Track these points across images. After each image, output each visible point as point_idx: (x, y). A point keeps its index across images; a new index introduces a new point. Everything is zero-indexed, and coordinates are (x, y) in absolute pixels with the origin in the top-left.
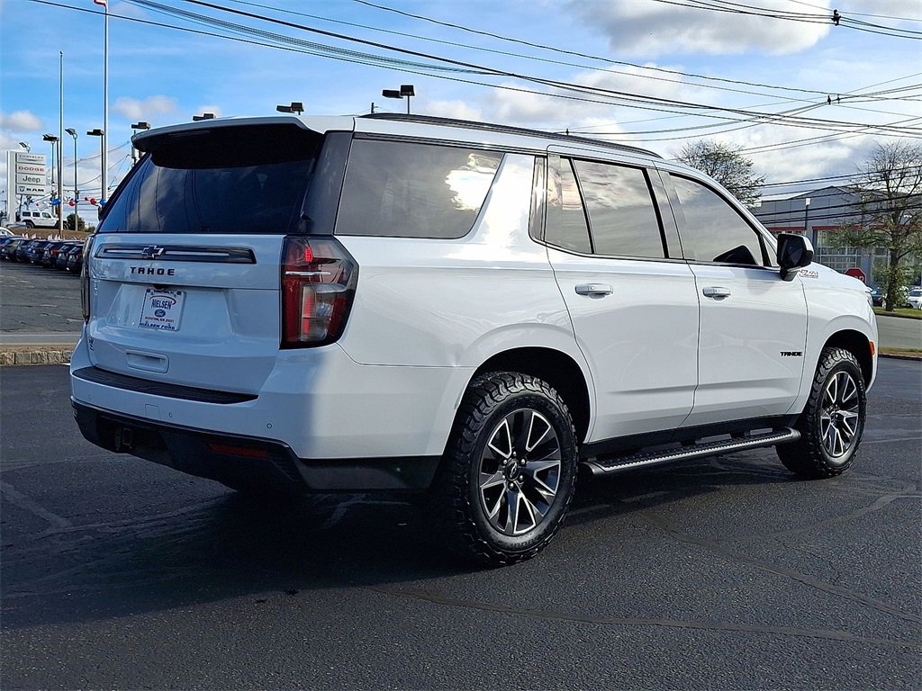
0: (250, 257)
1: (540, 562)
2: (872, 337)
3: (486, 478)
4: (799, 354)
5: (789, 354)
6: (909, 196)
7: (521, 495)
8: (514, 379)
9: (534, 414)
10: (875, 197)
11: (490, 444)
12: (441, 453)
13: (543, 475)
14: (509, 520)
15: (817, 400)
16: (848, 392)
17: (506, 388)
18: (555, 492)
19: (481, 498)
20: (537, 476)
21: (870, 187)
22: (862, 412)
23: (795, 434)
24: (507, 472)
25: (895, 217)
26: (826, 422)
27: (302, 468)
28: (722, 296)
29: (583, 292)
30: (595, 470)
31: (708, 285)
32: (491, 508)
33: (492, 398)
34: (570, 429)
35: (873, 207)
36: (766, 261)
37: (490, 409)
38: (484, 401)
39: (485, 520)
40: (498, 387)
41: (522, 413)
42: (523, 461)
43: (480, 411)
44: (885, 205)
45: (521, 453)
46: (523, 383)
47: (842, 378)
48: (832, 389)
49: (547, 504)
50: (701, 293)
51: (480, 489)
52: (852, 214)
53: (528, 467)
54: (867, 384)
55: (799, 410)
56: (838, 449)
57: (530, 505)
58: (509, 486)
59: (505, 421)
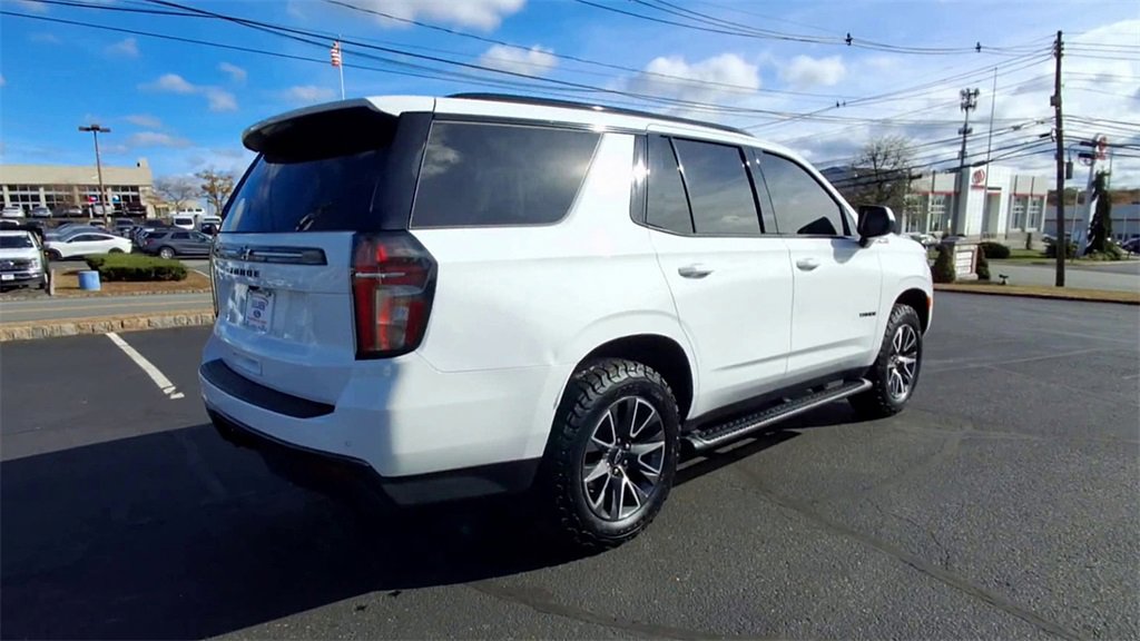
0: (321, 259)
1: (644, 539)
2: (930, 293)
3: (589, 472)
4: (874, 314)
5: (866, 315)
6: (891, 171)
7: (625, 480)
8: (617, 368)
9: (639, 400)
10: (866, 173)
11: (593, 438)
12: (541, 454)
13: (647, 458)
14: (614, 506)
15: (887, 351)
16: (910, 341)
17: (609, 378)
18: (659, 472)
19: (584, 492)
20: (642, 459)
21: (862, 166)
22: (919, 358)
23: (868, 383)
24: (611, 460)
25: (879, 187)
26: (891, 370)
27: (386, 487)
28: (811, 268)
29: (686, 274)
30: (697, 444)
31: (801, 259)
32: (595, 500)
33: (594, 390)
34: (673, 409)
35: (863, 180)
36: (847, 231)
37: (592, 403)
38: (586, 394)
39: (589, 511)
40: (600, 378)
41: (625, 402)
42: (627, 446)
43: (582, 406)
44: (874, 179)
45: (625, 438)
46: (626, 371)
47: (905, 330)
48: (897, 342)
49: (651, 485)
50: (795, 266)
51: (583, 483)
52: (849, 186)
53: (632, 451)
54: (922, 333)
55: (871, 362)
56: (900, 391)
57: (635, 488)
58: (613, 472)
59: (609, 412)
